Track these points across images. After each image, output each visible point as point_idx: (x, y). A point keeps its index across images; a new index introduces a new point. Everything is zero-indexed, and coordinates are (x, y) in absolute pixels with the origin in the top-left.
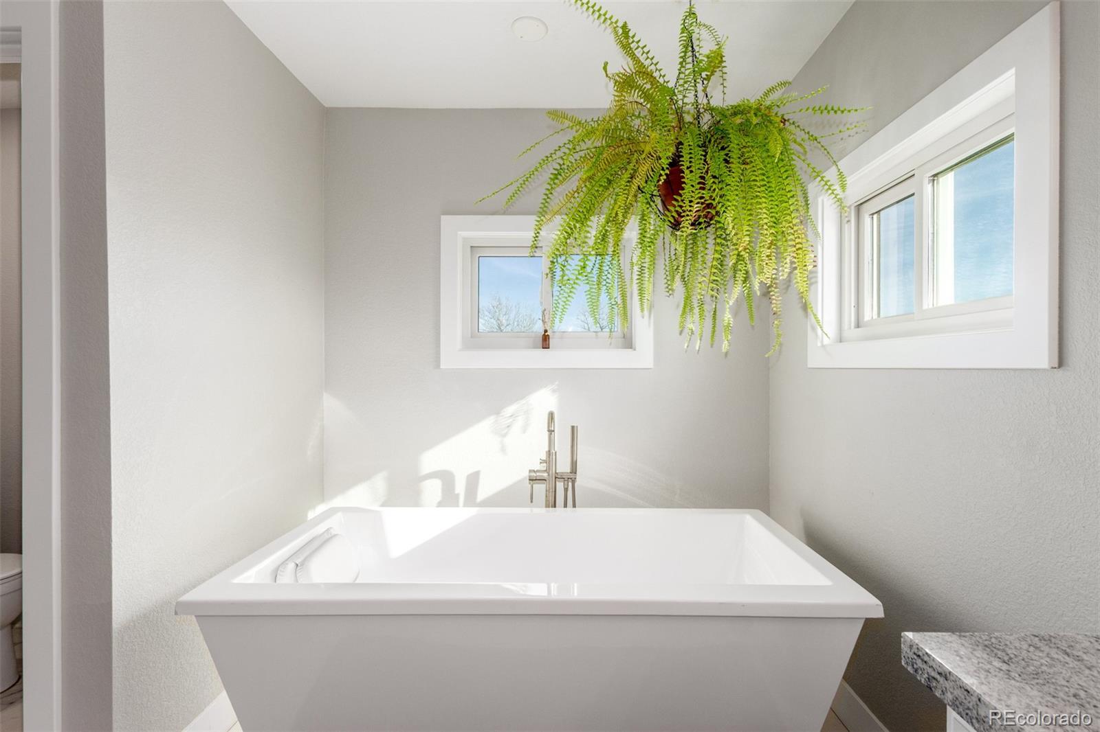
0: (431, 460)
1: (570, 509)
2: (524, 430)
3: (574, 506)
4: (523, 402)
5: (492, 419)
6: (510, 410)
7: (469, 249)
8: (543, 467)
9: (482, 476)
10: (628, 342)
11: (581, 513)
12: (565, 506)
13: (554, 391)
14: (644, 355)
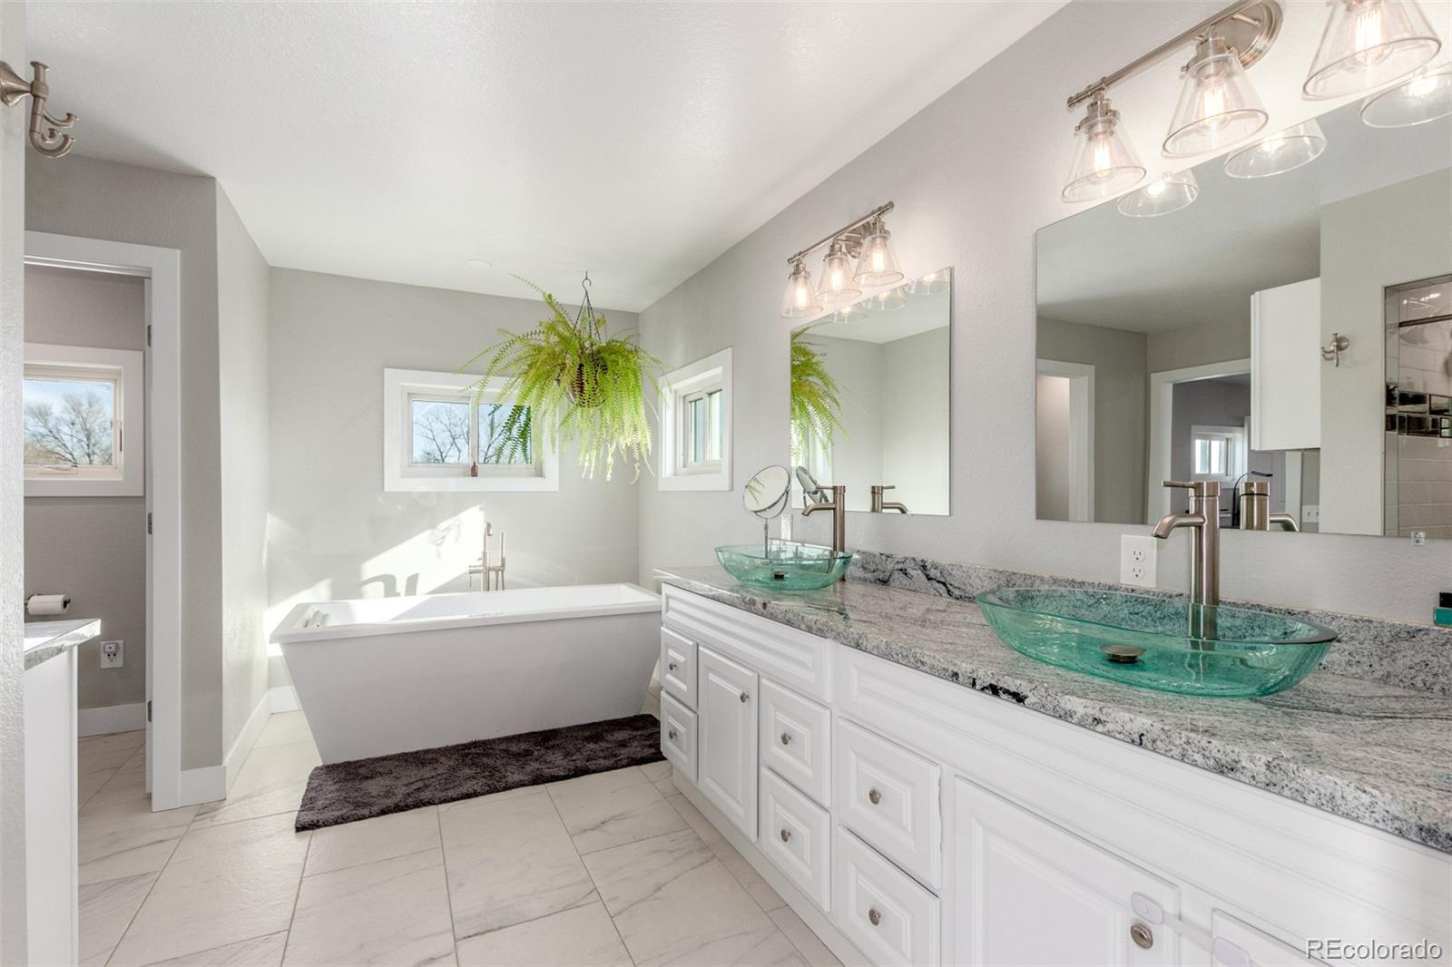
0: (371, 568)
1: (500, 591)
2: (457, 539)
3: (503, 589)
4: (456, 518)
5: (429, 531)
6: (443, 525)
7: (406, 395)
8: (481, 562)
9: (420, 576)
10: (539, 473)
11: (507, 592)
12: (497, 589)
13: (481, 509)
14: (551, 482)
